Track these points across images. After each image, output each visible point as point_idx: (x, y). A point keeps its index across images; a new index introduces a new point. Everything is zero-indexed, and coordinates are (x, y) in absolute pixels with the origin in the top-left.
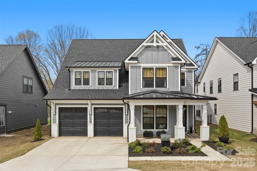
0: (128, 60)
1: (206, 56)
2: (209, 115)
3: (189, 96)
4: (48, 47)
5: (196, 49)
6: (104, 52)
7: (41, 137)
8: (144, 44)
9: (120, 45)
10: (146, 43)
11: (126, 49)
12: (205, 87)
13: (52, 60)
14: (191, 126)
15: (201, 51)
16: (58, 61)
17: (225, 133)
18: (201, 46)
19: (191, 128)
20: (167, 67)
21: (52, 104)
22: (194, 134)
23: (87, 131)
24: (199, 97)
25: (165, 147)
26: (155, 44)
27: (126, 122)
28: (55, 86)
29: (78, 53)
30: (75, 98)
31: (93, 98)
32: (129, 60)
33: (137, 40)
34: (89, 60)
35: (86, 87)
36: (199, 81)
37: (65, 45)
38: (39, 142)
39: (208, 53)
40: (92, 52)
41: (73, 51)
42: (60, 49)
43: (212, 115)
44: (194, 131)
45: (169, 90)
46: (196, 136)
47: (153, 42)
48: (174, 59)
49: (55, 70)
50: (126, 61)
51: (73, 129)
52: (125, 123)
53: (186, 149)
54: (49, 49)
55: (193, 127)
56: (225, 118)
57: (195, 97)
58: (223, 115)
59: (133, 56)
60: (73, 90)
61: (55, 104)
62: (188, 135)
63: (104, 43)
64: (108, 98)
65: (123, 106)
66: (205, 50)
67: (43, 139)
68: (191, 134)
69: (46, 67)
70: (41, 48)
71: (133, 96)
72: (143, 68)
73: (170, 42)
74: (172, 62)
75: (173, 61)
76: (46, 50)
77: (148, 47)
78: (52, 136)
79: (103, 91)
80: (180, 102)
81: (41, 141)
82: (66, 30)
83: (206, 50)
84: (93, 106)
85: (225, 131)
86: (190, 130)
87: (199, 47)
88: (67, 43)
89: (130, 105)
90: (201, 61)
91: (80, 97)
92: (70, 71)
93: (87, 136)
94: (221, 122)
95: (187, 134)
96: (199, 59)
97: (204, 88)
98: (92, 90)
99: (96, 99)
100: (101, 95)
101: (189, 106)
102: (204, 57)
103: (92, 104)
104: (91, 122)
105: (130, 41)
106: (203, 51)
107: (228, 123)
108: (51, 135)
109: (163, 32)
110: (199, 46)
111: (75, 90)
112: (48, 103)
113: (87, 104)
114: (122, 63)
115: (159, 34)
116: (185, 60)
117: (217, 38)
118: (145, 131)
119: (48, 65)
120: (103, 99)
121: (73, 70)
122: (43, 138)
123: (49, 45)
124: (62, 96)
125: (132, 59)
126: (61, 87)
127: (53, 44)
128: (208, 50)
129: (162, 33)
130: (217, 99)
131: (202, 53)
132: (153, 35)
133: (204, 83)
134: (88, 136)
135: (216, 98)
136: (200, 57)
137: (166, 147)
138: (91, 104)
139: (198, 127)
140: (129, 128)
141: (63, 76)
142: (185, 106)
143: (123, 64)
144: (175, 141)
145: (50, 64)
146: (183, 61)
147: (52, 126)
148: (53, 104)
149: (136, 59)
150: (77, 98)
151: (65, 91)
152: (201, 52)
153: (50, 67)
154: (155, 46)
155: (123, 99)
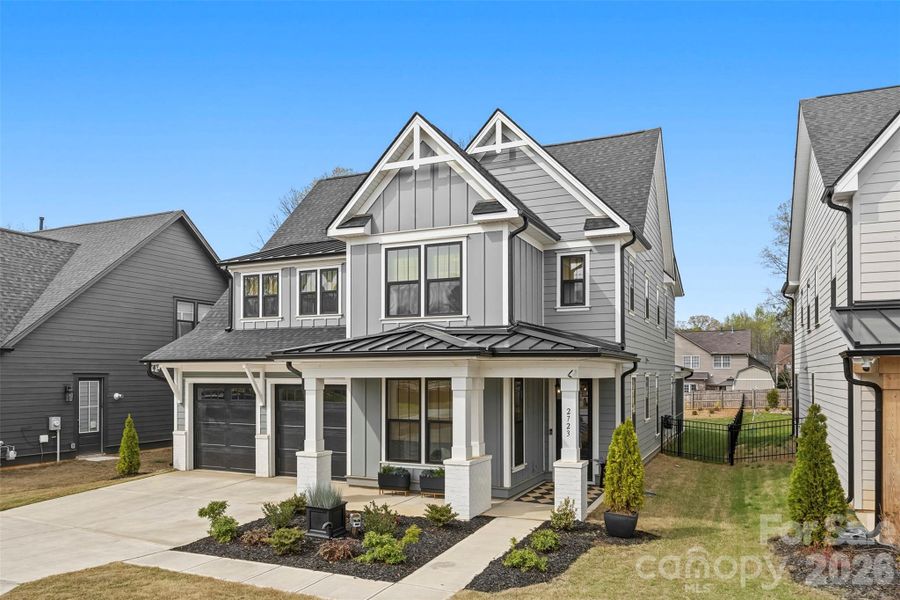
0: (337, 228)
8: (385, 165)
10: (391, 161)
20: (464, 240)
26: (417, 162)
32: (342, 226)
35: (272, 323)
45: (470, 324)
48: (481, 208)
50: (333, 231)
51: (227, 450)
61: (184, 373)
72: (386, 249)
74: (476, 218)
78: (175, 466)
93: (254, 472)
101: (602, 381)
103: (267, 375)
104: (263, 431)
108: (172, 465)
115: (428, 122)
121: (239, 271)
125: (352, 221)
129: (498, 119)
132: (412, 131)
138: (265, 373)
142: (586, 383)
146: (512, 212)
147: (175, 437)
149: (364, 220)
151: (217, 334)
154: (417, 167)
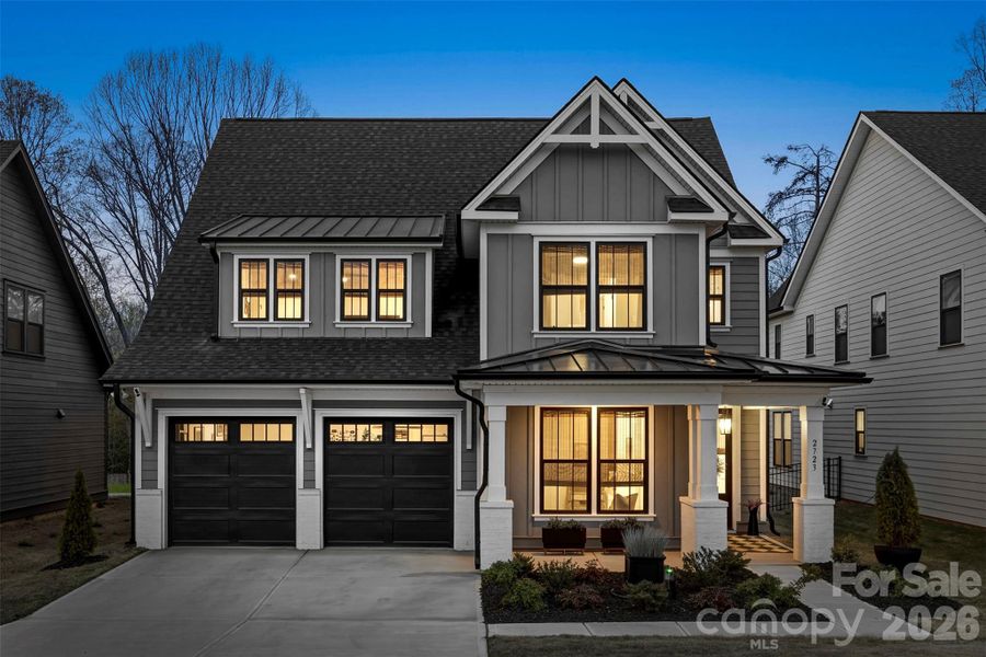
0: (477, 209)
1: (814, 198)
2: (829, 459)
3: (744, 366)
4: (97, 158)
5: (770, 167)
6: (364, 174)
7: (91, 549)
8: (547, 137)
9: (434, 145)
10: (556, 132)
11: (462, 160)
12: (812, 336)
13: (119, 215)
14: (754, 500)
15: (794, 178)
16: (145, 221)
17: (903, 527)
18: (792, 156)
19: (754, 512)
20: (650, 241)
21: (139, 400)
22: (766, 538)
23: (295, 520)
24: (791, 372)
25: (645, 582)
26: (595, 139)
27: (469, 484)
28: (152, 324)
29: (248, 178)
30: (243, 374)
31: (321, 377)
32: (483, 207)
33: (508, 125)
34: (298, 212)
36: (786, 309)
37: (179, 148)
38: (82, 568)
39: (824, 186)
40: (311, 176)
41: (227, 169)
42: (152, 166)
43: (844, 457)
44: (763, 523)
45: (658, 342)
46: (774, 544)
47: (585, 128)
48: (677, 204)
49: (128, 260)
50: (469, 213)
51: (233, 515)
52: (460, 488)
53: (736, 591)
54: (105, 164)
55: (763, 508)
56: (906, 462)
57: (772, 370)
58: (896, 452)
59: (498, 189)
60: (230, 341)
61: (154, 400)
62: (741, 540)
63: (367, 134)
64: (388, 378)
65: (456, 414)
66: (812, 172)
67: (99, 558)
68: (753, 538)
69: (89, 246)
70: (67, 160)
71: (498, 367)
72: (540, 242)
73: (661, 131)
74: (674, 216)
75: (673, 211)
76: (94, 173)
77: (561, 151)
78: (140, 541)
79: (363, 346)
80: (707, 391)
81: (91, 565)
82: (185, 78)
83: (815, 172)
84: (321, 414)
85: (905, 522)
86: (747, 520)
87: (783, 161)
88: (188, 136)
89: (485, 404)
90: (793, 224)
91: (262, 372)
92: (216, 260)
93: (295, 545)
94: (883, 479)
95: (734, 538)
96: (783, 214)
97: (810, 338)
98: (315, 340)
99: (337, 378)
100: (358, 362)
102: (806, 204)
103: (316, 404)
104: (309, 483)
105: (479, 128)
106: (802, 178)
107: (916, 487)
108: (133, 541)
109: (630, 85)
110: (781, 155)
111: (242, 340)
112: (124, 395)
113: (297, 404)
114: (447, 223)
115: (611, 92)
116: (728, 210)
117: (866, 114)
118: (549, 523)
119: (100, 238)
120: (364, 378)
121: (232, 251)
122: (97, 551)
123: (105, 149)
124: (183, 367)
125: (494, 203)
126: (179, 329)
127: (125, 143)
128: (827, 173)
129: (623, 91)
130: (869, 381)
131: (799, 185)
132: (589, 100)
133: (810, 317)
134: (300, 545)
135: (864, 374)
136: (787, 203)
137: (648, 583)
138: (310, 403)
139: (783, 513)
140: (481, 505)
141: (186, 282)
143: (453, 229)
144: (686, 559)
145: (107, 234)
146: (720, 215)
147: (138, 499)
148: (145, 400)
149: (510, 203)
150: (251, 377)
151: (196, 344)
152: (794, 184)
153: (110, 246)
154: (595, 145)
155: (454, 381)
